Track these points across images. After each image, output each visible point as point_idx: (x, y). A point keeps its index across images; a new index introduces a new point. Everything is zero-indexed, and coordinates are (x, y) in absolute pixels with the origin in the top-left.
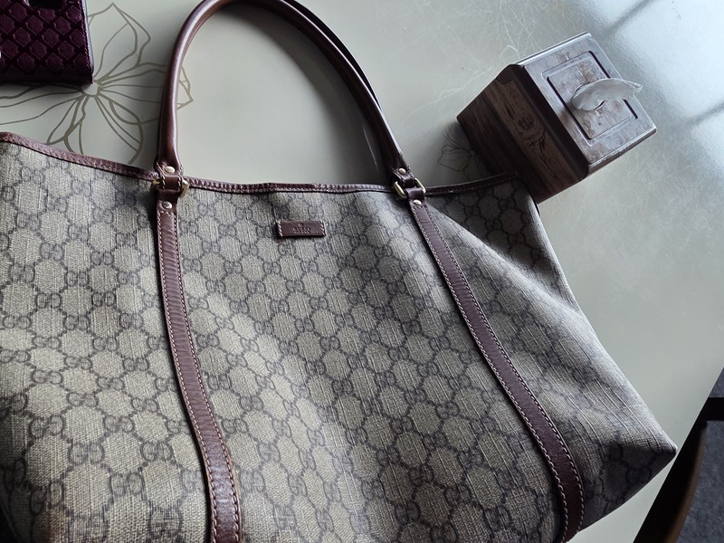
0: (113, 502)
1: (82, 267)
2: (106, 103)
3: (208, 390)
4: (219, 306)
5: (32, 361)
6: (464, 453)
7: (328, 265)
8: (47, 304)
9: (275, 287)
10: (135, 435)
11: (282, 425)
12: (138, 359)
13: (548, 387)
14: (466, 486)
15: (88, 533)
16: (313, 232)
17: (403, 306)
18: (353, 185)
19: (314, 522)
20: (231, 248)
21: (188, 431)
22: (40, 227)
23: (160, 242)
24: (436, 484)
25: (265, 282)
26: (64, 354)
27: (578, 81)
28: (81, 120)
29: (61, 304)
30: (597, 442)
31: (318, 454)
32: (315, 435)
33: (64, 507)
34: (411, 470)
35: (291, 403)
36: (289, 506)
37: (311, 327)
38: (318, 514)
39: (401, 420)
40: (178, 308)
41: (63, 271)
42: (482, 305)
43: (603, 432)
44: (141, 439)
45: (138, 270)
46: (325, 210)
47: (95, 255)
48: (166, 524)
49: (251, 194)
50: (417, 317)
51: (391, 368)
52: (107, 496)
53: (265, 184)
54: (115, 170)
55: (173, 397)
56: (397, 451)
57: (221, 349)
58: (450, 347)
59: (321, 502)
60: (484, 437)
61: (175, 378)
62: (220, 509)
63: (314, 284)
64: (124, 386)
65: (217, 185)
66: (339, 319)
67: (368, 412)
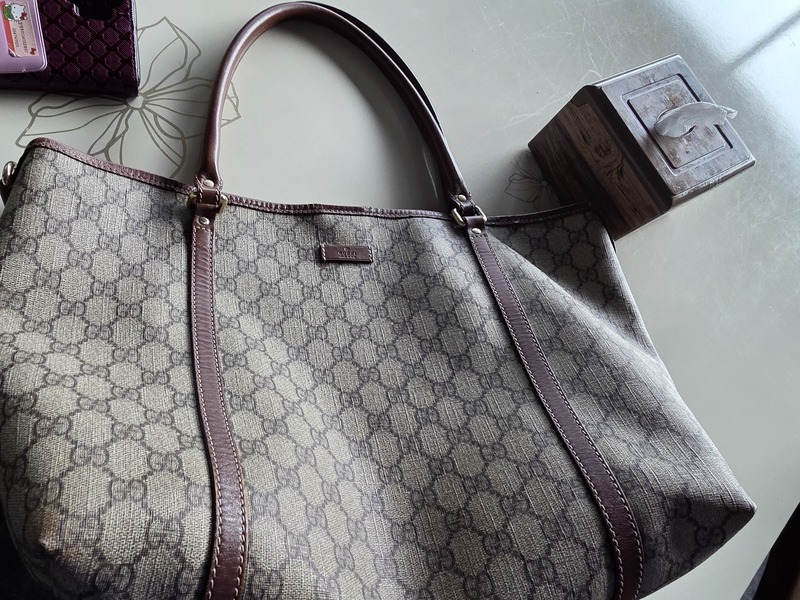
0: (111, 506)
1: (111, 278)
2: (150, 116)
3: (230, 410)
4: (252, 327)
5: (47, 364)
6: (508, 498)
7: (373, 292)
8: (70, 311)
9: (314, 312)
10: (144, 444)
11: (306, 453)
12: (159, 372)
13: (609, 432)
14: (507, 534)
15: (80, 533)
16: (360, 258)
17: (452, 339)
18: (407, 211)
19: (332, 556)
20: (269, 269)
21: (201, 447)
22: (70, 233)
23: (194, 258)
24: (474, 530)
25: (303, 306)
26: (81, 361)
27: (663, 106)
28: (124, 133)
29: (84, 312)
30: (661, 493)
31: (344, 488)
32: (344, 469)
33: (59, 505)
34: (447, 514)
35: (320, 433)
36: (305, 536)
37: (350, 357)
38: (338, 550)
39: (442, 461)
40: (206, 325)
41: (90, 280)
42: (541, 341)
43: (669, 483)
44: (150, 449)
45: (168, 285)
46: (375, 236)
47: (125, 267)
48: (165, 535)
49: (295, 215)
50: (467, 351)
51: (435, 404)
52: (105, 499)
53: (311, 205)
54: (153, 182)
55: (191, 413)
56: (435, 494)
57: (248, 369)
58: (501, 385)
59: (343, 539)
60: (531, 482)
61: (196, 395)
62: (225, 527)
63: (357, 312)
64: (140, 397)
65: (259, 204)
66: (381, 350)
67: (405, 450)
